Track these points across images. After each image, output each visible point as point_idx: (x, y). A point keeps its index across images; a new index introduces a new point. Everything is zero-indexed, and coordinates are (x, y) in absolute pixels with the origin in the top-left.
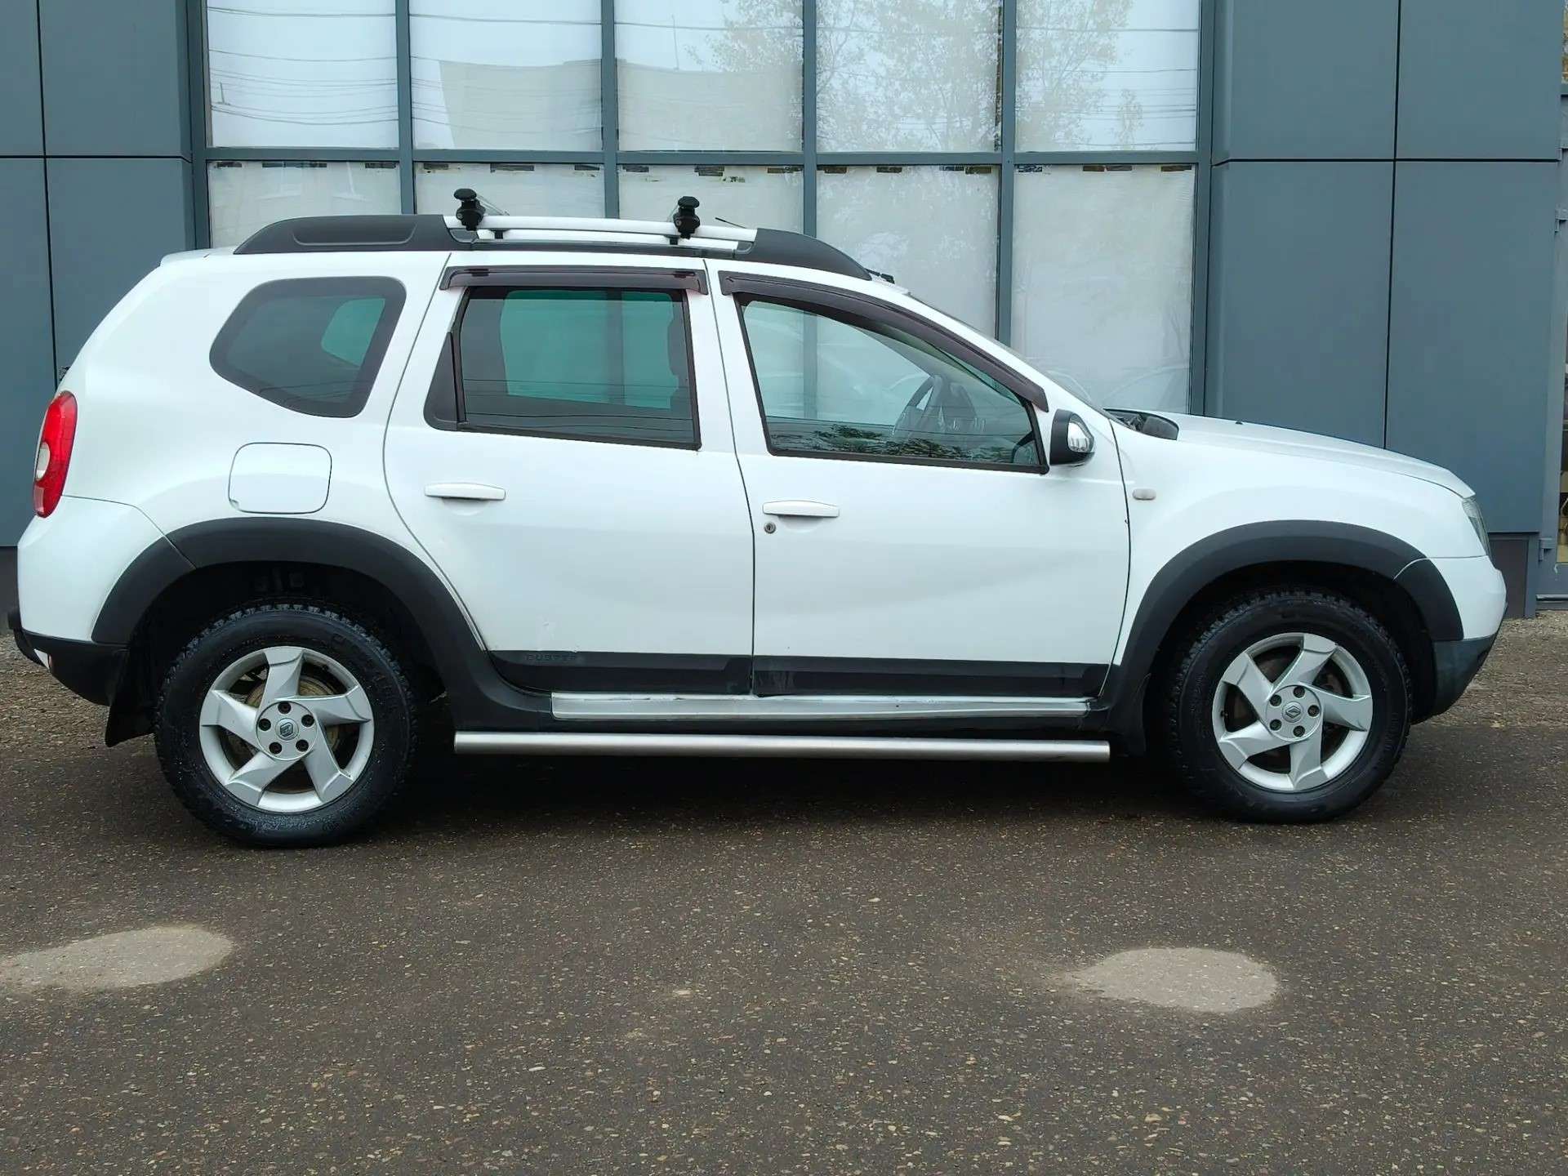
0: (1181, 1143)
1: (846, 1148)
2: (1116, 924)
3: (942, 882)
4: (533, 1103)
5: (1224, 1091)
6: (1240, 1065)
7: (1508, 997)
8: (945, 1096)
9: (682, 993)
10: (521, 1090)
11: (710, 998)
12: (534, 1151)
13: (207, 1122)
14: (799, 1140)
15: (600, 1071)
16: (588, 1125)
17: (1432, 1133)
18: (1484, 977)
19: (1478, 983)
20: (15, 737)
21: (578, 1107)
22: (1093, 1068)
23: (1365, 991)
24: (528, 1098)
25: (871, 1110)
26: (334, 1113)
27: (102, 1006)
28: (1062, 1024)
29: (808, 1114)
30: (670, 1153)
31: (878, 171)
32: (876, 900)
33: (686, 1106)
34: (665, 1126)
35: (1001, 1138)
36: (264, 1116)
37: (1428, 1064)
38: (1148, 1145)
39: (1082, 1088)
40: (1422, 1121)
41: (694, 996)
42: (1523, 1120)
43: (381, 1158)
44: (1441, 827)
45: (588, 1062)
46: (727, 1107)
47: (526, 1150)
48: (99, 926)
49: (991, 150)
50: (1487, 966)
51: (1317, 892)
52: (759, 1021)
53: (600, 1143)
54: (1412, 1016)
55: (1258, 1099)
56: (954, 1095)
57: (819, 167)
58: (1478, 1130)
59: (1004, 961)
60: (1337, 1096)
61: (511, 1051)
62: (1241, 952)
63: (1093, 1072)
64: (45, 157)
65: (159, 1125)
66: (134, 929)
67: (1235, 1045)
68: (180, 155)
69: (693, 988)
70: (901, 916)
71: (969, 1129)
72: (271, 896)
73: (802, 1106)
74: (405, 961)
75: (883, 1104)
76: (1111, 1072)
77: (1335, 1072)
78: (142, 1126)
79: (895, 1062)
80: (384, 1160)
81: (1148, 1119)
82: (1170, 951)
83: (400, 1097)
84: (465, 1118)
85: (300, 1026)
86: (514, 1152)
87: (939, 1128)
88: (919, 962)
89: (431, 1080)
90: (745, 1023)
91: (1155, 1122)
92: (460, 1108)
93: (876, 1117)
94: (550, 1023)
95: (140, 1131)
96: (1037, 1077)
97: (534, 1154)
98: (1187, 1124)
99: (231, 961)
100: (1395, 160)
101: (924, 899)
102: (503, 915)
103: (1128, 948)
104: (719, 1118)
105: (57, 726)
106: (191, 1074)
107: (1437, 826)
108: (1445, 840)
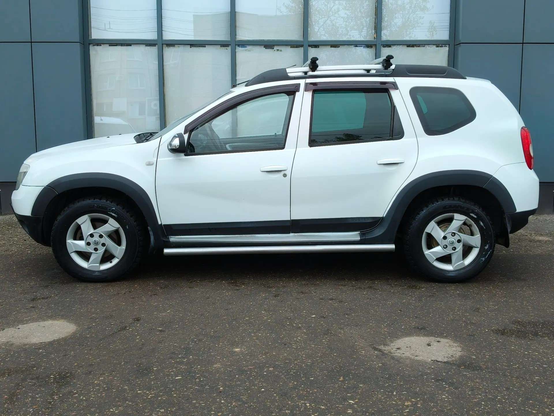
0: (417, 414)
1: (289, 412)
2: (403, 327)
3: (339, 310)
4: (175, 391)
5: (437, 393)
6: (444, 383)
7: (551, 359)
8: (330, 393)
9: (237, 350)
10: (171, 386)
11: (247, 352)
12: (172, 410)
13: (54, 395)
14: (272, 408)
15: (202, 379)
16: (194, 400)
17: (516, 412)
18: (542, 351)
19: (539, 353)
20: (13, 250)
21: (191, 393)
22: (387, 383)
23: (495, 355)
24: (173, 389)
25: (301, 397)
26: (101, 393)
27: (25, 350)
28: (377, 365)
29: (277, 398)
30: (222, 412)
31: (331, 47)
32: (314, 316)
33: (232, 394)
34: (223, 401)
35: (349, 410)
36: (76, 393)
37: (517, 385)
38: (405, 414)
39: (382, 391)
40: (512, 407)
41: (241, 352)
42: (552, 408)
43: (115, 411)
44: (531, 292)
45: (198, 375)
46: (247, 395)
47: (169, 409)
48: (30, 320)
49: (373, 39)
50: (543, 347)
51: (481, 316)
52: (264, 361)
53: (198, 407)
54: (513, 365)
55: (449, 397)
56: (333, 392)
57: (309, 46)
58: (534, 411)
59: (359, 340)
60: (480, 397)
61: (170, 371)
62: (449, 339)
63: (387, 384)
64: (31, 42)
65: (37, 396)
66: (42, 321)
67: (443, 376)
68: (79, 41)
69: (241, 348)
70: (322, 322)
71: (337, 406)
72: (93, 310)
73: (275, 395)
74: (138, 335)
75: (306, 395)
76: (394, 385)
77: (480, 387)
78: (30, 396)
79: (312, 379)
80: (116, 412)
81: (406, 404)
82: (422, 338)
83: (126, 387)
84: (149, 396)
85: (95, 359)
86: (165, 410)
87: (325, 405)
88: (327, 340)
89: (139, 381)
90: (259, 362)
91: (409, 405)
92: (148, 392)
93: (302, 400)
94: (186, 360)
95: (29, 398)
96: (366, 386)
97: (172, 411)
98: (421, 406)
99: (74, 334)
100: (523, 43)
101: (332, 316)
102: (176, 318)
103: (406, 337)
104: (243, 399)
105: (29, 246)
106: (52, 376)
107: (529, 292)
108: (532, 297)
